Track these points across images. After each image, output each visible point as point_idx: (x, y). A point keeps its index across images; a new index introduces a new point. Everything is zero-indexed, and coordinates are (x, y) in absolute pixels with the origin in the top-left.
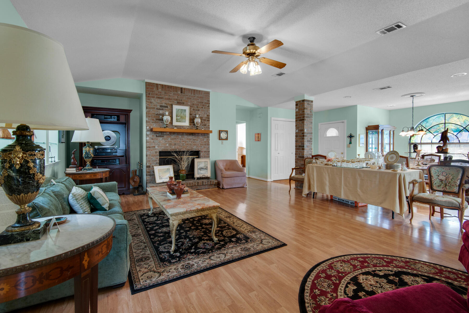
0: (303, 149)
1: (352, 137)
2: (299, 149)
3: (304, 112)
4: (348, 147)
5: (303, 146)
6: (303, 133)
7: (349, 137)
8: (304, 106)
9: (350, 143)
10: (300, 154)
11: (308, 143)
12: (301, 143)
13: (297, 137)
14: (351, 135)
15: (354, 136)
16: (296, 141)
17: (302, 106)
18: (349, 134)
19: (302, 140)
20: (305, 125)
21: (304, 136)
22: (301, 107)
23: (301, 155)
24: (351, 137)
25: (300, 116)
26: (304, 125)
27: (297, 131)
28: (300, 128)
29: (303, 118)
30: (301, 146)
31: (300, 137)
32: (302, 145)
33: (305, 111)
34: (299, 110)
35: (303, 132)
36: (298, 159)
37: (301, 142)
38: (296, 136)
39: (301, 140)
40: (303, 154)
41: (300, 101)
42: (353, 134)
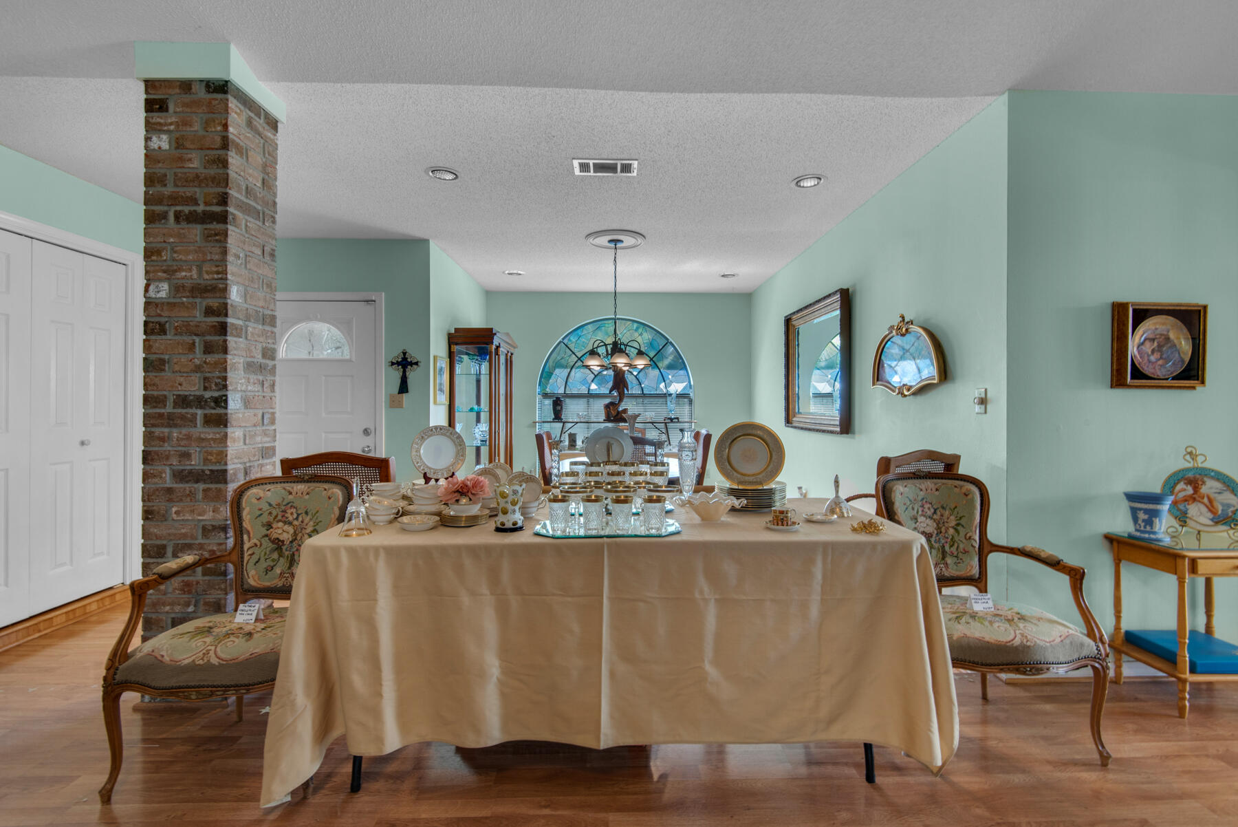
0: (221, 421)
1: (411, 364)
2: (183, 417)
3: (224, 164)
4: (394, 403)
5: (221, 402)
6: (223, 310)
7: (398, 363)
8: (225, 126)
9: (404, 388)
10: (186, 455)
11: (253, 377)
12: (196, 378)
13: (162, 331)
14: (405, 359)
15: (416, 363)
16: (152, 365)
17: (207, 124)
18: (396, 354)
19: (210, 358)
20: (230, 258)
21: (223, 329)
22: (197, 127)
23: (195, 463)
24: (404, 368)
25: (188, 191)
26: (225, 252)
27: (162, 291)
28: (191, 275)
29: (217, 209)
30: (200, 402)
31: (188, 339)
32: (208, 395)
33: (234, 159)
34: (179, 144)
35: (214, 303)
36: (169, 491)
37: (198, 369)
38: (152, 329)
39: (198, 356)
40: (222, 457)
41: (186, 85)
42: (414, 354)
